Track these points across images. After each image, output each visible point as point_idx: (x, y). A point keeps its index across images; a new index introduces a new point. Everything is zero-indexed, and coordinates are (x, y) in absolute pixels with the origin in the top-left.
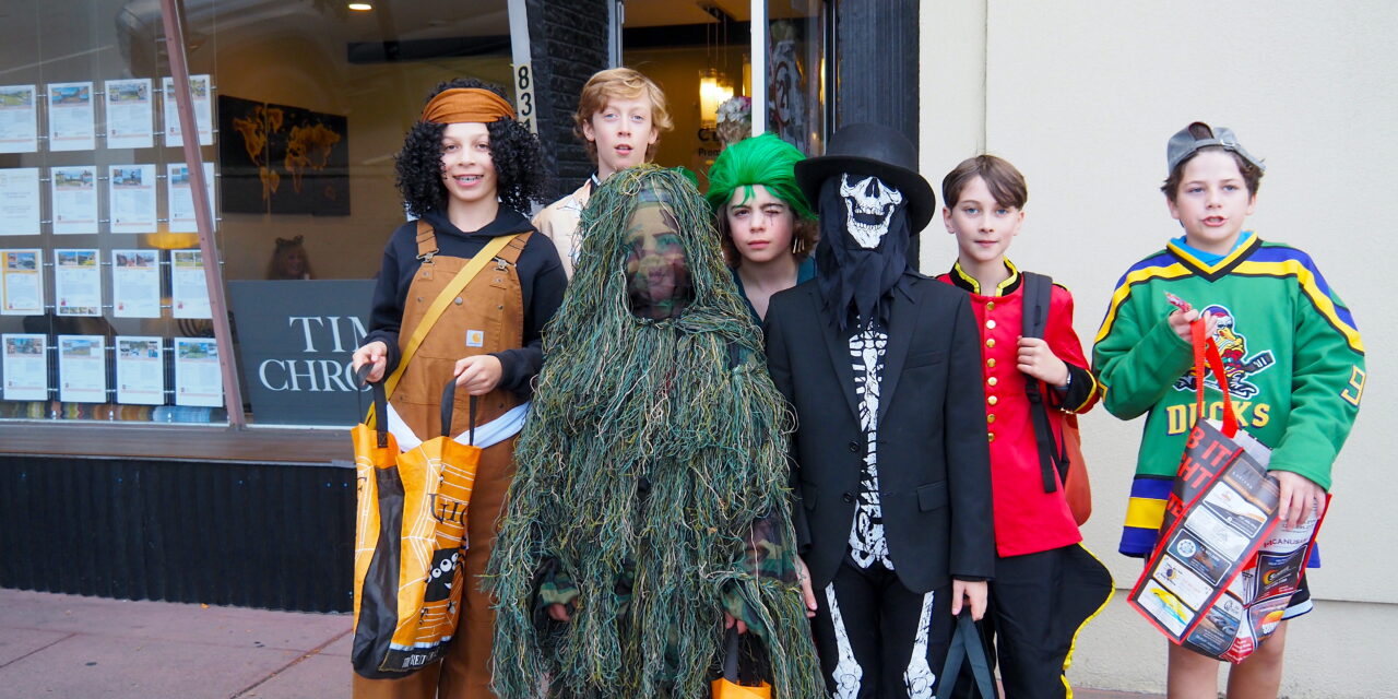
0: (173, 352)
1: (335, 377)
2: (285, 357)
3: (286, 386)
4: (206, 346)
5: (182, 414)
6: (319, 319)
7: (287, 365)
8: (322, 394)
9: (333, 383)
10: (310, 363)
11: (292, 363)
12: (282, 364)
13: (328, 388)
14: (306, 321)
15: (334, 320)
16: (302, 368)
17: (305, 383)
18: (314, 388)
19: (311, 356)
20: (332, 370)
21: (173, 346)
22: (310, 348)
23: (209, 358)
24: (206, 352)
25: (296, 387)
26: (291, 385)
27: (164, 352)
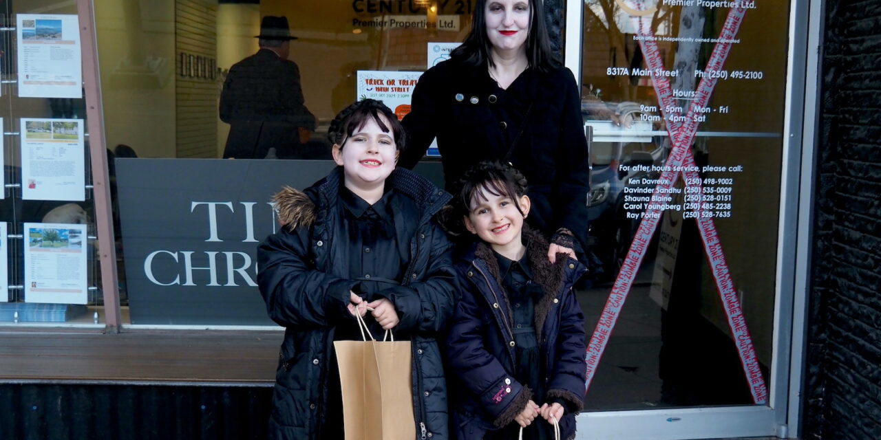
0: (21, 241)
1: (242, 271)
2: (180, 248)
3: (177, 281)
4: (67, 233)
5: (28, 313)
6: (230, 205)
7: (182, 257)
8: (222, 289)
9: (238, 277)
10: (212, 255)
11: (188, 255)
12: (175, 256)
13: (231, 282)
14: (212, 207)
15: (249, 206)
16: (200, 260)
17: (201, 277)
18: (214, 282)
19: (213, 246)
20: (239, 262)
21: (22, 233)
22: (214, 237)
23: (70, 247)
24: (66, 240)
25: (189, 282)
26: (183, 279)
27: (9, 240)
